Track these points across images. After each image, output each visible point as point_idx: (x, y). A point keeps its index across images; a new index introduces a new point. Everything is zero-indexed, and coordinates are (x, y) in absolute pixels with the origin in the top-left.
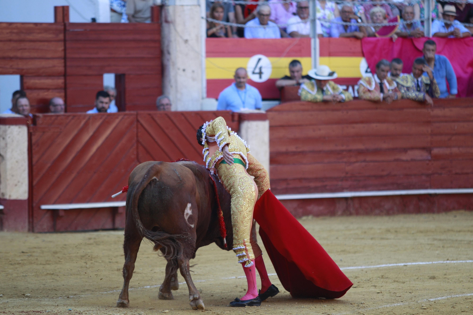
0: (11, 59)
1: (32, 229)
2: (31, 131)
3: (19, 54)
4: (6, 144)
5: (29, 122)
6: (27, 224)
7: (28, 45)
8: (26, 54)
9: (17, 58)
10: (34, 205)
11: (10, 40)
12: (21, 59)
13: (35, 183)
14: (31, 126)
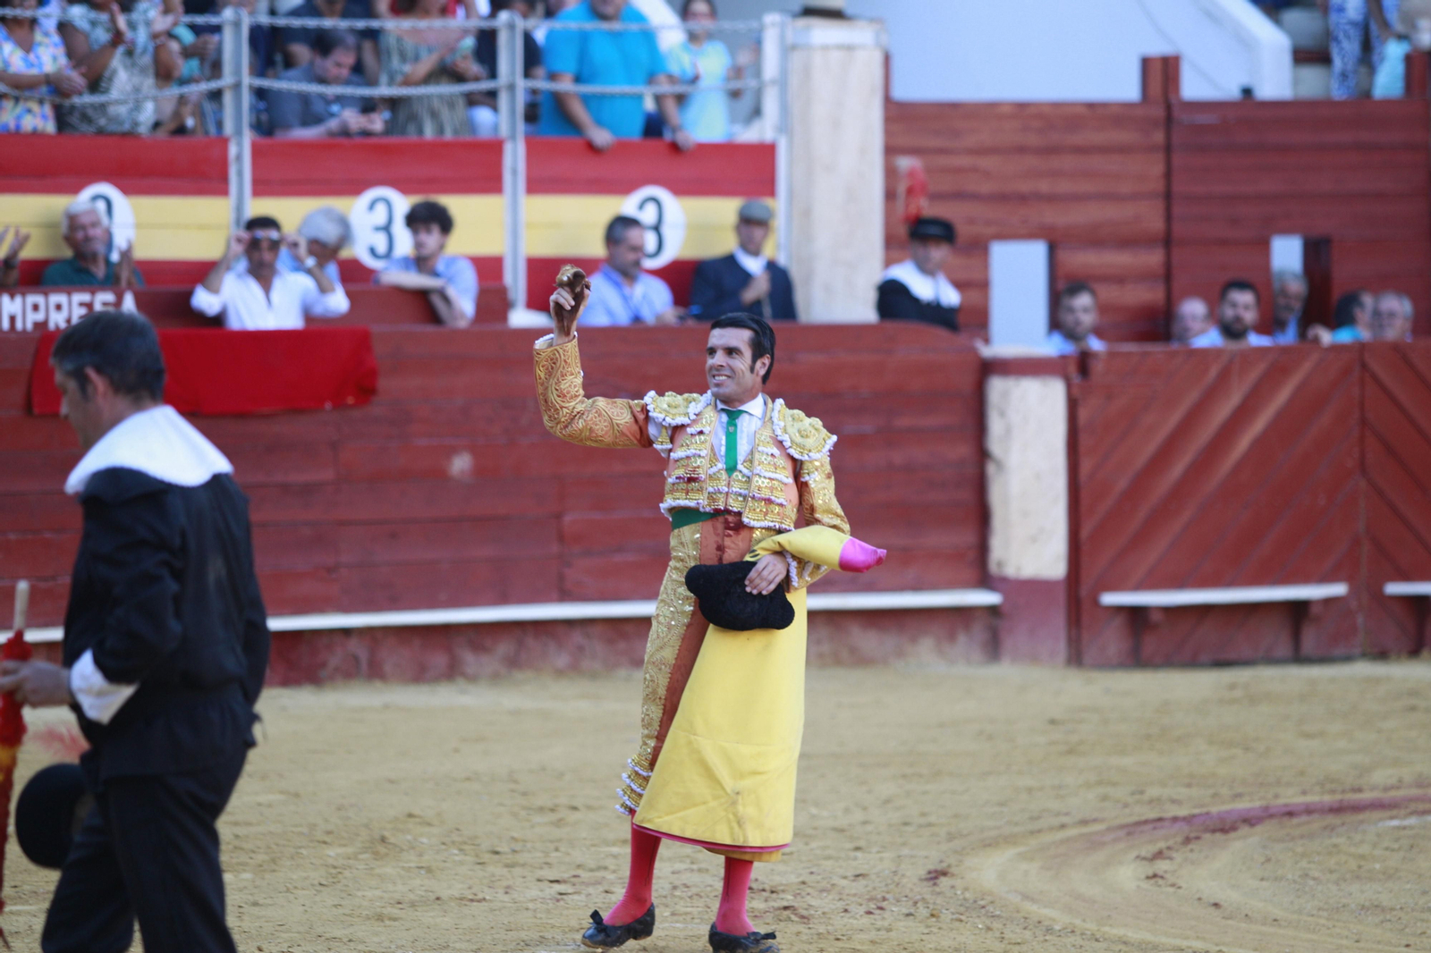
0: (1023, 199)
1: (1076, 658)
2: (1076, 391)
3: (1044, 186)
4: (1008, 431)
5: (1072, 369)
6: (1062, 647)
7: (1068, 162)
8: (1064, 187)
9: (1039, 197)
10: (1084, 591)
11: (1021, 150)
12: (1052, 199)
13: (1085, 533)
14: (1076, 379)
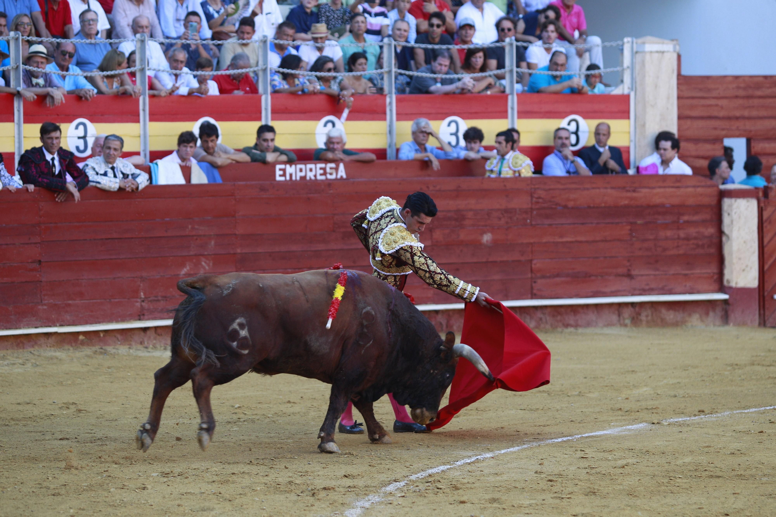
0: (737, 118)
1: (763, 323)
2: (762, 205)
3: (746, 113)
4: (732, 222)
5: (761, 194)
6: (757, 316)
7: (756, 102)
8: (754, 113)
9: (744, 118)
10: (766, 294)
11: (737, 97)
12: (749, 118)
13: (766, 267)
14: (762, 199)
